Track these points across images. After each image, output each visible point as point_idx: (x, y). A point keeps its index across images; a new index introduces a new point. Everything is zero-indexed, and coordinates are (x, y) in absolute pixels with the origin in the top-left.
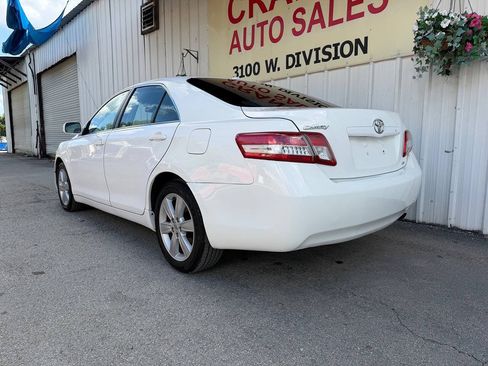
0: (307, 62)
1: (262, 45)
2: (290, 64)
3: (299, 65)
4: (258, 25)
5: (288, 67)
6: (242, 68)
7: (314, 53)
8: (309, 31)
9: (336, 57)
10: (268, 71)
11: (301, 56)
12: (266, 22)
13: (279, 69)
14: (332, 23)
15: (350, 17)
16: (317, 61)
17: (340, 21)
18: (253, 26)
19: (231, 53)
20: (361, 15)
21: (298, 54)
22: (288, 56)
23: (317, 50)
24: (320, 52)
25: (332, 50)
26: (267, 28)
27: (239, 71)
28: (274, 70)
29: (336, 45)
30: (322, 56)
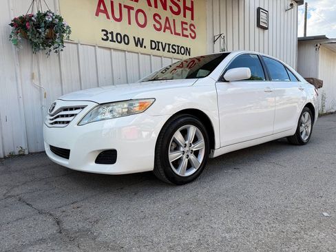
0: (164, 50)
1: (130, 23)
2: (153, 47)
3: (158, 50)
4: (125, 6)
5: (152, 48)
6: (112, 33)
7: (167, 46)
8: (164, 31)
9: (178, 53)
10: (137, 45)
11: (160, 44)
12: (132, 8)
13: (145, 47)
14: (176, 34)
15: (184, 35)
16: (169, 51)
17: (179, 35)
18: (120, 5)
19: (97, 15)
20: (187, 36)
21: (158, 42)
22: (152, 41)
23: (169, 45)
24: (171, 46)
25: (176, 48)
26: (133, 13)
27: (110, 36)
28: (141, 46)
29: (178, 46)
30: (171, 50)
